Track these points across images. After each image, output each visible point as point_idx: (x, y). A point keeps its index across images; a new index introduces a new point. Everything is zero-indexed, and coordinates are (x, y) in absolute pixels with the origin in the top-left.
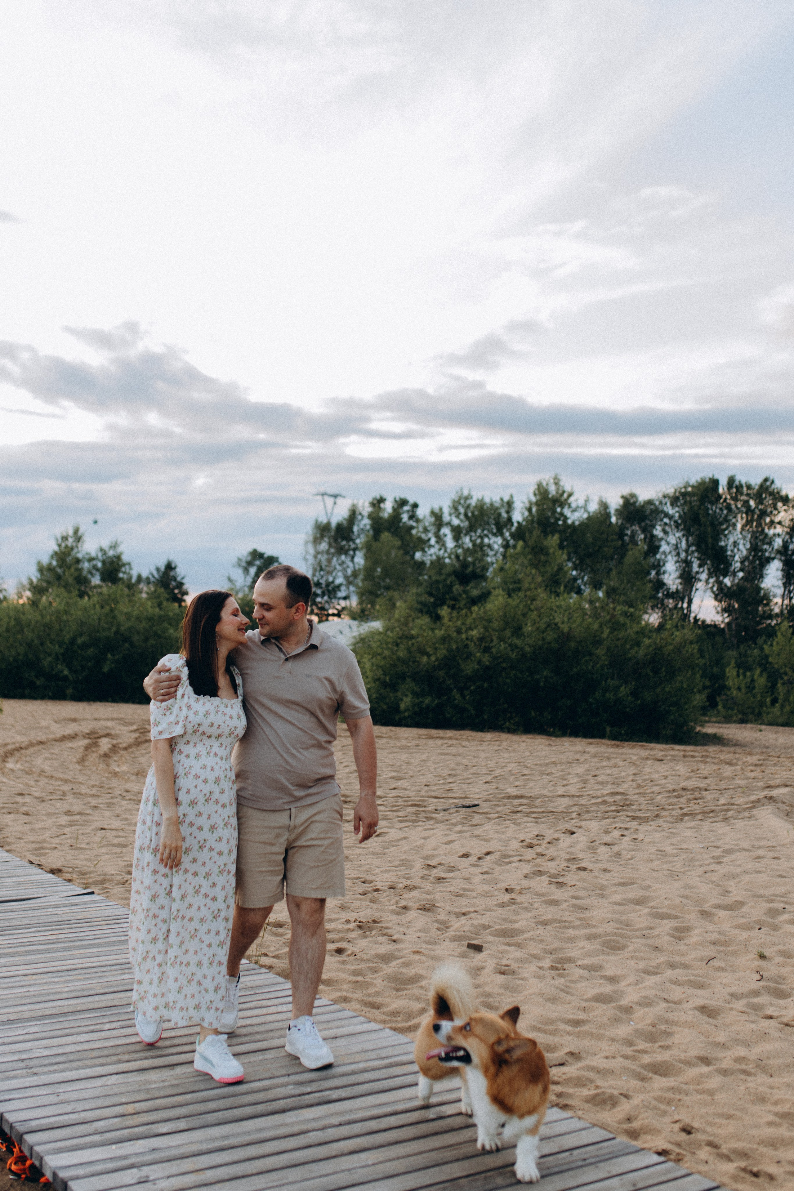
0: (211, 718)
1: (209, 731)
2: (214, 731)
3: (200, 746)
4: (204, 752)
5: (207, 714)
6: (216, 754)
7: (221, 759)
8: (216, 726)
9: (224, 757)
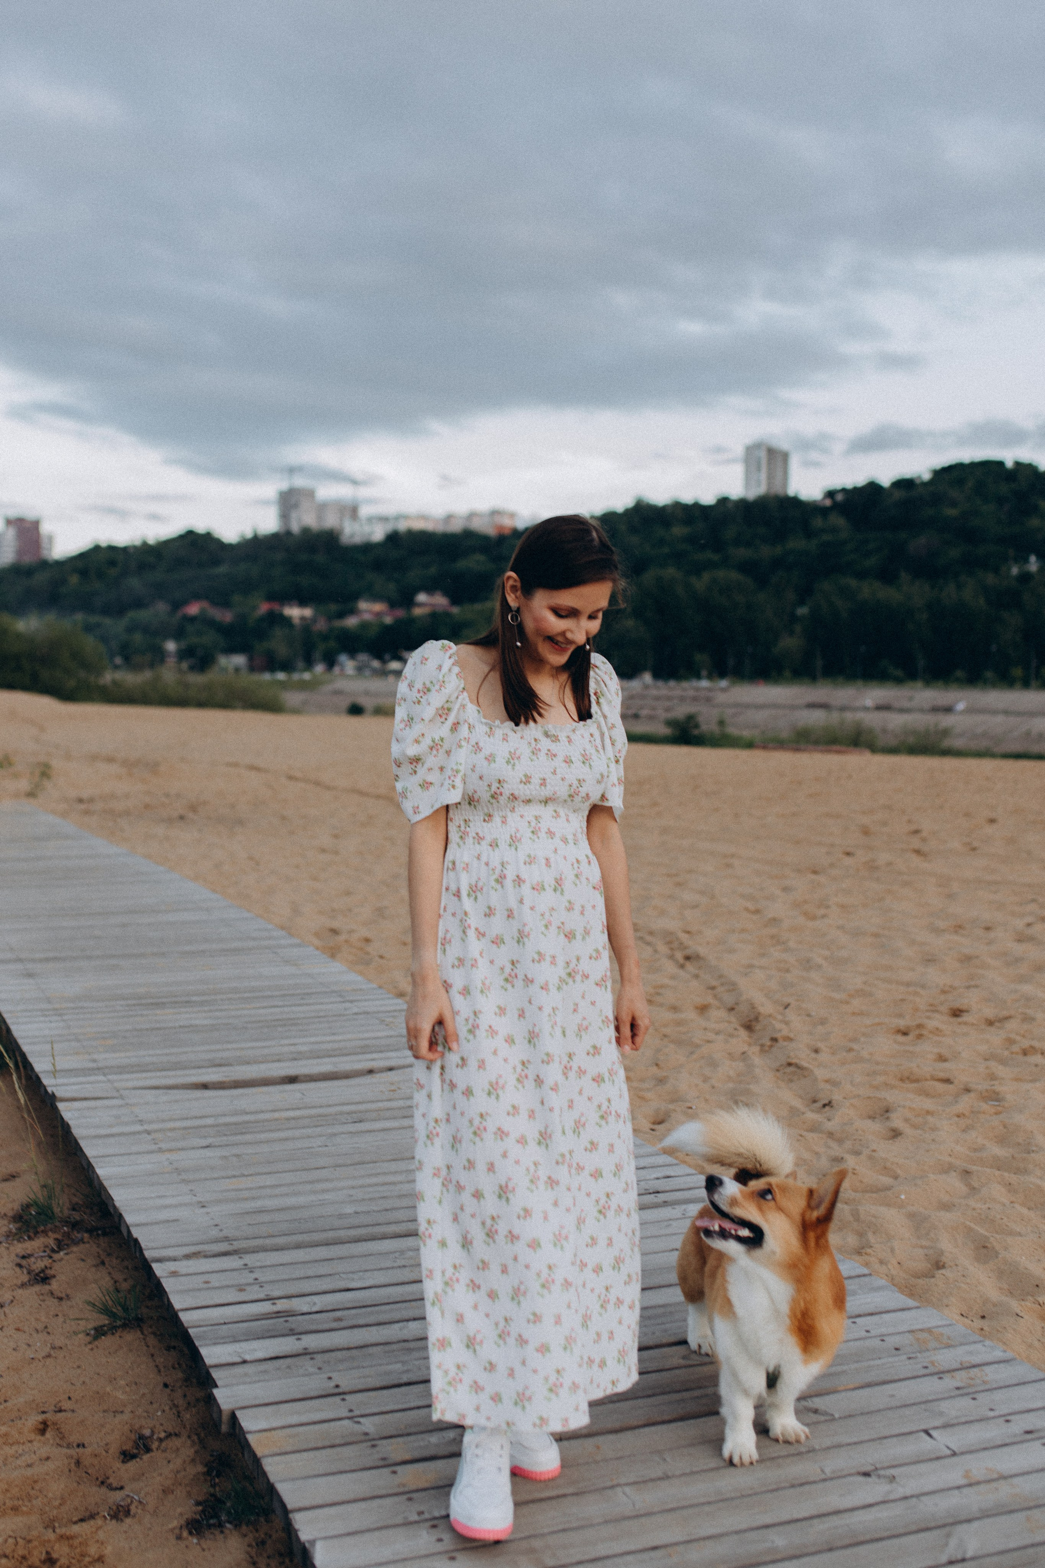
0: (524, 766)
1: (523, 791)
2: (533, 790)
3: (514, 820)
4: (525, 832)
5: (512, 758)
6: (551, 834)
7: (565, 840)
8: (536, 781)
9: (570, 838)
